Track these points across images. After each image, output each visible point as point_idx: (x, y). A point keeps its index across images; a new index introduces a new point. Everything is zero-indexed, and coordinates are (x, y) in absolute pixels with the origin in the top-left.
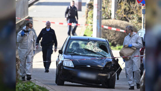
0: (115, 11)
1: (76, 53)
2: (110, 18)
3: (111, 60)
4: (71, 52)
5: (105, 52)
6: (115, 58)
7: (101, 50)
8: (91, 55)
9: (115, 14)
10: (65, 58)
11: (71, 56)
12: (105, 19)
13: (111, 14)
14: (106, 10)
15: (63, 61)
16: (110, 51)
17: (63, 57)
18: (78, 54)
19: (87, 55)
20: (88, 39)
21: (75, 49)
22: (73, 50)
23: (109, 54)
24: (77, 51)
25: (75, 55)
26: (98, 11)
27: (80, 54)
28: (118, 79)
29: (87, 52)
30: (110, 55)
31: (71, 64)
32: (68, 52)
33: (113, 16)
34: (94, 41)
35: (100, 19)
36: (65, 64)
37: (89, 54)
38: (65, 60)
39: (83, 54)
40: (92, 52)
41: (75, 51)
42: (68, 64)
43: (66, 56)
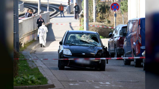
0: (96, 18)
1: (73, 43)
2: (93, 22)
3: (101, 48)
4: (69, 43)
5: (97, 42)
6: (104, 46)
7: (94, 41)
8: (85, 44)
9: (95, 19)
10: (64, 48)
11: (69, 46)
12: (90, 22)
13: (93, 20)
14: (90, 17)
15: (63, 51)
16: (101, 41)
17: (63, 48)
18: (75, 44)
19: (82, 45)
20: (82, 32)
21: (72, 40)
22: (71, 41)
23: (100, 43)
24: (74, 42)
25: (73, 45)
26: (86, 17)
27: (77, 44)
28: (107, 63)
29: (82, 43)
30: (101, 45)
31: (69, 53)
32: (67, 43)
33: (94, 20)
34: (88, 34)
35: (87, 22)
36: (65, 53)
37: (83, 44)
38: (64, 49)
39: (79, 44)
40: (86, 42)
41: (72, 42)
42: (67, 53)
43: (65, 46)
